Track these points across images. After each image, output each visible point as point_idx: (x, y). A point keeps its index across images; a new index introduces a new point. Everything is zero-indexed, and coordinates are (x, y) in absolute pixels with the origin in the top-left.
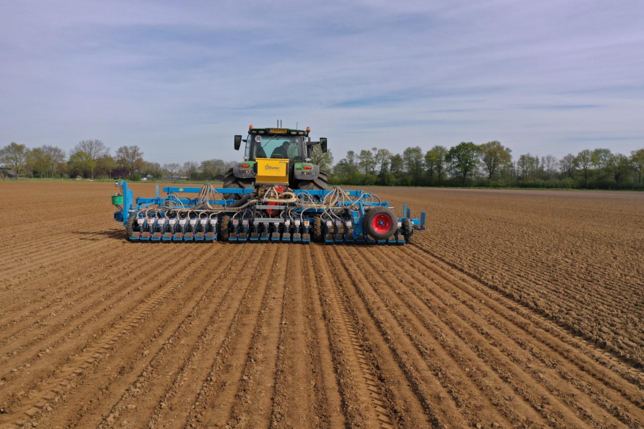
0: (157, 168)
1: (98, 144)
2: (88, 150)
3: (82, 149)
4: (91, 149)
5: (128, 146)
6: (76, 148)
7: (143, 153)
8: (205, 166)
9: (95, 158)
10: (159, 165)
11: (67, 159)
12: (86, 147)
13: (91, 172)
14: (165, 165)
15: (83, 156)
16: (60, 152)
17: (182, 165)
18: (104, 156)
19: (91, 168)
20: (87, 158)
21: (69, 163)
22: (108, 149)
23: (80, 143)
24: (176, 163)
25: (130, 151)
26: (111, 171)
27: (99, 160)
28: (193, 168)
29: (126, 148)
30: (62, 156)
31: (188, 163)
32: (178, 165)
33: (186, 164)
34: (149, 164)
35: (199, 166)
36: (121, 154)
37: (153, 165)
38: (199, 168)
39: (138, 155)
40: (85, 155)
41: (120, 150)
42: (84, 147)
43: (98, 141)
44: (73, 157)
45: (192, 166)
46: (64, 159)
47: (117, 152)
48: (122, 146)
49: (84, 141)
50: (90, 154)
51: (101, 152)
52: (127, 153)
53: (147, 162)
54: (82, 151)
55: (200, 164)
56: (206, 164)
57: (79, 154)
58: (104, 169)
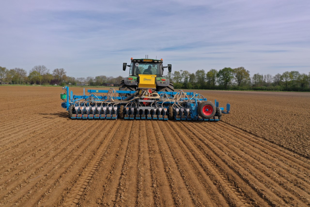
0: (74, 80)
1: (44, 67)
2: (38, 70)
3: (35, 70)
4: (40, 70)
5: (59, 68)
6: (33, 69)
7: (66, 72)
8: (97, 79)
9: (42, 74)
10: (75, 78)
11: (28, 75)
12: (38, 69)
13: (40, 81)
14: (78, 78)
15: (36, 74)
16: (24, 71)
17: (86, 78)
18: (47, 73)
19: (40, 79)
20: (38, 74)
21: (29, 77)
22: (49, 70)
23: (34, 67)
24: (83, 77)
25: (60, 71)
26: (50, 81)
27: (44, 76)
28: (91, 80)
29: (57, 70)
30: (25, 73)
31: (89, 77)
32: (84, 78)
33: (88, 78)
34: (70, 78)
35: (94, 79)
36: (55, 73)
37: (72, 78)
38: (94, 80)
39: (64, 73)
40: (37, 73)
41: (55, 71)
42: (36, 69)
43: (43, 66)
44: (31, 74)
45: (91, 79)
46: (26, 75)
47: (53, 71)
48: (56, 68)
49: (36, 66)
50: (39, 73)
51: (45, 71)
52: (58, 72)
53: (69, 77)
54: (35, 71)
55: (94, 78)
56: (98, 78)
57: (34, 73)
58: (47, 80)
